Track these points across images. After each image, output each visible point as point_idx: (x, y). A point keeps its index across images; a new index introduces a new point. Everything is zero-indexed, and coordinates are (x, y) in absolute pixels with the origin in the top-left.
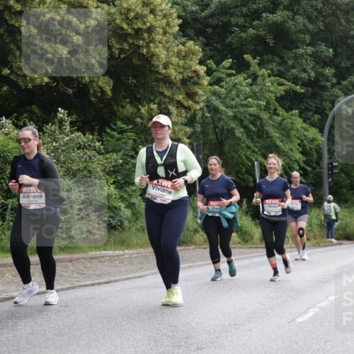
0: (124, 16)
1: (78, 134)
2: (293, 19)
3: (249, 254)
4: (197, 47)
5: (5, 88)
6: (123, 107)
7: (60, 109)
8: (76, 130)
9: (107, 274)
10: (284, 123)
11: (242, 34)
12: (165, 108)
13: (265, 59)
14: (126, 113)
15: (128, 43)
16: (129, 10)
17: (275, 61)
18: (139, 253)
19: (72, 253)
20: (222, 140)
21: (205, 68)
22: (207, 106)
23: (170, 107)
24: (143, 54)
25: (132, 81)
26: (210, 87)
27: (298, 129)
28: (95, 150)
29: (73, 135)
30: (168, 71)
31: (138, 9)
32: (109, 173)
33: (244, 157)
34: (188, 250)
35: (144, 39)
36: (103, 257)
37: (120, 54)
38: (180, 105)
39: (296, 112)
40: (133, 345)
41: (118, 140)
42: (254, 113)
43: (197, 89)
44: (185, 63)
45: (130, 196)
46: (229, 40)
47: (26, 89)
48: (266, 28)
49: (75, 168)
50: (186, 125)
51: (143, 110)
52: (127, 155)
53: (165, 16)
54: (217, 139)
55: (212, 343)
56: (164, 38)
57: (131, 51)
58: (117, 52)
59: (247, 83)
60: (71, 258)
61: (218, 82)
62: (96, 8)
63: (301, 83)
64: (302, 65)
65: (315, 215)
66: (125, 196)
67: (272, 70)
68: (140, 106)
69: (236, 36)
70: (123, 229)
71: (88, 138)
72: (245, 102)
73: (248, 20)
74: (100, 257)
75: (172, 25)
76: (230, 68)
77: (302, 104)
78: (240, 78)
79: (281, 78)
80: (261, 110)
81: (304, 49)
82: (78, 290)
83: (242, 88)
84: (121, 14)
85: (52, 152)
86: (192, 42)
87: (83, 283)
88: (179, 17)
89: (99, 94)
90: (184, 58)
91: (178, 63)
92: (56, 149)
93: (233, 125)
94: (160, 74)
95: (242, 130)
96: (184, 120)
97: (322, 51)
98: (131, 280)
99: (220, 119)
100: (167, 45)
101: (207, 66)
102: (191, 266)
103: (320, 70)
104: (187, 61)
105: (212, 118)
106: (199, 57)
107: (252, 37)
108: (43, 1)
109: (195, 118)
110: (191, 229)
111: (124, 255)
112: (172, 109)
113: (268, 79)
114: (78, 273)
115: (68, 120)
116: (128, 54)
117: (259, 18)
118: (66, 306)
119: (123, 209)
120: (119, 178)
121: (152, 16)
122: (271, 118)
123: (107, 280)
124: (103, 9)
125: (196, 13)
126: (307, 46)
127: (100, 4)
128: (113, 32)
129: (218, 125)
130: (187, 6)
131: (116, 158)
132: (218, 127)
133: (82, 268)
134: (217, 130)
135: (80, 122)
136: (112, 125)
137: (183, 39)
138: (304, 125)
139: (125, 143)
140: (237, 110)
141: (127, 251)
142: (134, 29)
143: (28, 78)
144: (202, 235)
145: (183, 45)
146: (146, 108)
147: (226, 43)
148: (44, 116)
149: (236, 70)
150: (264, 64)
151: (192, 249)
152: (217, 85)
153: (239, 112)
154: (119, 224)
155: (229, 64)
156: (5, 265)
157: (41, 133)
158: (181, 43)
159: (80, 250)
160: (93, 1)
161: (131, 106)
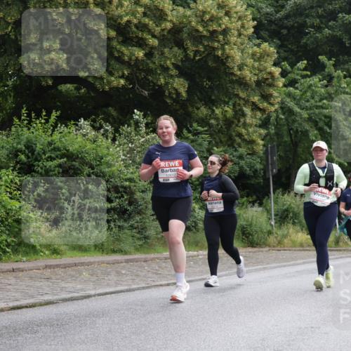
0: (199, 19)
1: (153, 136)
4: (271, 49)
5: (83, 91)
6: (198, 109)
7: (136, 111)
8: (151, 132)
11: (317, 35)
12: (240, 110)
13: (341, 60)
14: (201, 115)
15: (203, 45)
16: (204, 12)
19: (145, 253)
20: (296, 142)
21: (280, 70)
22: (282, 108)
23: (244, 109)
24: (218, 56)
25: (207, 83)
26: (285, 89)
29: (149, 137)
30: (243, 72)
31: (214, 12)
34: (262, 251)
35: (219, 41)
37: (195, 55)
38: (255, 107)
41: (192, 141)
42: (327, 114)
44: (260, 65)
46: (304, 41)
47: (104, 91)
48: (342, 29)
50: (260, 126)
51: (218, 111)
53: (240, 18)
54: (291, 138)
55: (289, 345)
56: (239, 40)
57: (206, 52)
58: (192, 54)
59: (322, 85)
60: (146, 258)
61: (292, 83)
62: (172, 11)
67: (348, 71)
68: (214, 108)
69: (311, 37)
70: (197, 230)
72: (320, 104)
73: (324, 21)
75: (246, 27)
76: (305, 69)
78: (315, 79)
82: (153, 289)
83: (317, 89)
84: (196, 16)
85: (128, 153)
86: (267, 44)
87: (158, 283)
88: (254, 19)
89: (174, 96)
90: (259, 59)
91: (253, 65)
92: (132, 150)
93: (307, 126)
94: (235, 75)
95: (316, 132)
96: (259, 122)
99: (294, 121)
100: (242, 47)
101: (282, 68)
102: (265, 269)
104: (262, 63)
105: (286, 119)
106: (273, 58)
107: (327, 37)
108: (120, 5)
109: (269, 120)
110: (265, 231)
111: (198, 256)
112: (247, 110)
113: (343, 81)
114: (153, 273)
115: (143, 121)
116: (203, 55)
117: (335, 19)
118: (142, 306)
119: (197, 210)
121: (227, 18)
124: (178, 12)
125: (271, 15)
127: (175, 7)
128: (189, 35)
129: (293, 127)
130: (262, 8)
132: (292, 129)
133: (157, 268)
134: (291, 132)
136: (189, 127)
137: (258, 41)
139: (200, 145)
140: (312, 111)
141: (201, 252)
142: (208, 31)
143: (105, 81)
144: (276, 237)
145: (258, 47)
146: (220, 110)
147: (302, 43)
148: (120, 117)
149: (310, 72)
150: (340, 66)
151: (266, 251)
152: (291, 86)
153: (314, 113)
154: (193, 225)
155: (304, 65)
156: (82, 264)
157: (117, 135)
158: (255, 45)
159: (155, 250)
160: (169, 4)
161: (205, 108)
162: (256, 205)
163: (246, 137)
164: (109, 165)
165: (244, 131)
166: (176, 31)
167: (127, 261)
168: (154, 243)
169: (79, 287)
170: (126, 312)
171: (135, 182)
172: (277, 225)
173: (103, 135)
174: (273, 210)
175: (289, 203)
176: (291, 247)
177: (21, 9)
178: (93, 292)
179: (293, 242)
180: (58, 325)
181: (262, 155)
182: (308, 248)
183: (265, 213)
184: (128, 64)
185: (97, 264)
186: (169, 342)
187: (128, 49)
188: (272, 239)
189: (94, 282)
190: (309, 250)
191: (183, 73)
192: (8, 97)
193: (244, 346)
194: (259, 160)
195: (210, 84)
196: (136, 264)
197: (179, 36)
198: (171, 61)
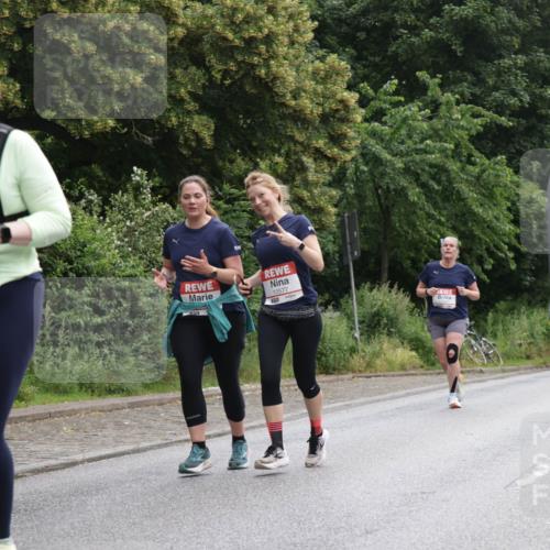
0: (228, 20)
1: (164, 206)
2: (492, 13)
3: (437, 383)
4: (343, 63)
5: (49, 140)
6: (232, 162)
7: (135, 168)
8: (160, 201)
9: (218, 423)
10: (485, 176)
11: (413, 39)
12: (296, 161)
13: (451, 76)
14: (237, 172)
15: (236, 61)
16: (235, 10)
17: (466, 80)
19: (164, 391)
20: (387, 207)
21: (357, 95)
22: (363, 155)
23: (304, 159)
24: (261, 79)
25: (244, 122)
26: (366, 125)
27: (506, 186)
29: (157, 208)
30: (300, 102)
31: (249, 8)
33: (425, 232)
34: (342, 380)
35: (260, 55)
37: (224, 78)
38: (319, 155)
39: (502, 158)
40: (265, 530)
41: (226, 213)
42: (434, 162)
43: (345, 128)
44: (326, 88)
46: (394, 49)
47: (82, 139)
48: (451, 27)
50: (330, 185)
51: (263, 165)
53: (291, 17)
54: (379, 200)
55: (389, 523)
56: (291, 51)
57: (241, 73)
58: (218, 76)
59: (423, 116)
60: (161, 400)
61: (378, 116)
62: (184, 9)
63: (508, 112)
64: (509, 84)
65: (539, 318)
67: (462, 95)
68: (258, 160)
69: (403, 42)
71: (179, 211)
72: (422, 146)
73: (421, 16)
75: (302, 30)
76: (396, 93)
77: (511, 145)
78: (413, 108)
79: (477, 104)
80: (447, 157)
81: (511, 59)
82: (175, 447)
83: (416, 123)
84: (222, 16)
85: (125, 236)
86: (334, 56)
88: (313, 18)
89: (193, 144)
90: (324, 80)
91: (315, 90)
92: (131, 231)
93: (403, 182)
94: (288, 107)
95: (417, 190)
96: (329, 178)
97: (539, 61)
98: (256, 430)
99: (383, 175)
100: (297, 62)
101: (360, 93)
102: (348, 406)
103: (537, 91)
104: (329, 86)
105: (371, 172)
106: (347, 78)
107: (428, 43)
108: (102, 2)
109: (345, 174)
110: (345, 348)
112: (308, 161)
113: (456, 109)
114: (174, 422)
115: (148, 185)
116: (236, 77)
117: (438, 13)
118: (158, 474)
121: (271, 18)
122: (463, 169)
123: (219, 431)
124: (194, 11)
125: (340, 10)
126: (516, 53)
127: (189, 3)
128: (212, 45)
129: (382, 184)
132: (380, 187)
133: (180, 414)
134: (380, 191)
135: (167, 187)
137: (321, 52)
138: (516, 178)
140: (409, 158)
142: (244, 39)
143: (83, 123)
144: (363, 357)
145: (322, 61)
146: (268, 162)
147: (389, 53)
148: (110, 180)
149: (405, 97)
150: (449, 85)
151: (349, 380)
152: (376, 121)
153: (412, 161)
155: (394, 87)
156: (61, 414)
157: (107, 208)
158: (318, 58)
161: (243, 159)
162: (330, 307)
163: (309, 203)
164: (97, 256)
165: (305, 194)
166: (192, 40)
167: (132, 406)
169: (57, 449)
170: (134, 485)
172: (363, 337)
173: (84, 209)
174: (356, 315)
175: (379, 303)
176: (387, 371)
178: (79, 457)
179: (390, 363)
180: (26, 510)
181: (335, 230)
182: (413, 372)
183: (345, 321)
185: (84, 412)
186: (202, 527)
188: (356, 361)
189: (82, 440)
190: (416, 375)
191: (205, 108)
193: (319, 528)
194: (331, 237)
195: (249, 121)
196: (146, 409)
197: (197, 49)
198: (186, 87)
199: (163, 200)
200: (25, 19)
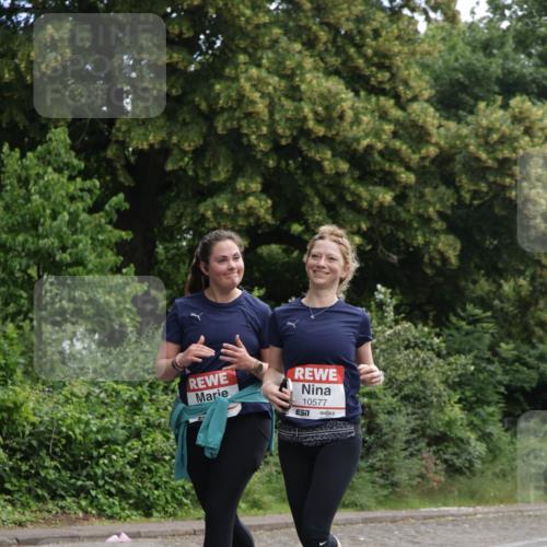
0: (482, 140)
1: (407, 326)
6: (475, 282)
7: (379, 286)
8: (403, 319)
14: (479, 292)
15: (487, 182)
16: (490, 130)
18: (498, 512)
19: (397, 509)
24: (510, 198)
25: (491, 243)
28: (433, 350)
29: (399, 327)
31: (505, 128)
32: (453, 386)
35: (512, 176)
36: (444, 516)
37: (473, 198)
41: (467, 334)
45: (484, 421)
49: (401, 377)
51: (507, 287)
52: (482, 359)
57: (491, 194)
58: (467, 196)
60: (394, 517)
62: (438, 128)
66: (476, 421)
68: (502, 281)
70: (473, 474)
71: (422, 331)
74: (439, 517)
84: (477, 136)
89: (438, 263)
111: (475, 514)
114: (408, 541)
115: (391, 302)
116: (486, 198)
119: (473, 443)
120: (468, 394)
121: (527, 139)
124: (448, 130)
127: (444, 122)
128: (464, 165)
131: (464, 362)
135: (407, 305)
136: (459, 311)
139: (479, 339)
141: (479, 508)
142: (496, 159)
146: (512, 283)
154: (467, 465)
159: (407, 503)
160: (434, 117)
161: (487, 280)
166: (444, 159)
167: (366, 521)
168: (406, 493)
171: (377, 398)
177: (204, 130)
184: (368, 214)
187: (368, 190)
191: (452, 229)
192: (181, 265)
195: (495, 242)
196: (380, 525)
197: (448, 169)
198: (434, 207)
199: (407, 319)
200: (282, 137)
